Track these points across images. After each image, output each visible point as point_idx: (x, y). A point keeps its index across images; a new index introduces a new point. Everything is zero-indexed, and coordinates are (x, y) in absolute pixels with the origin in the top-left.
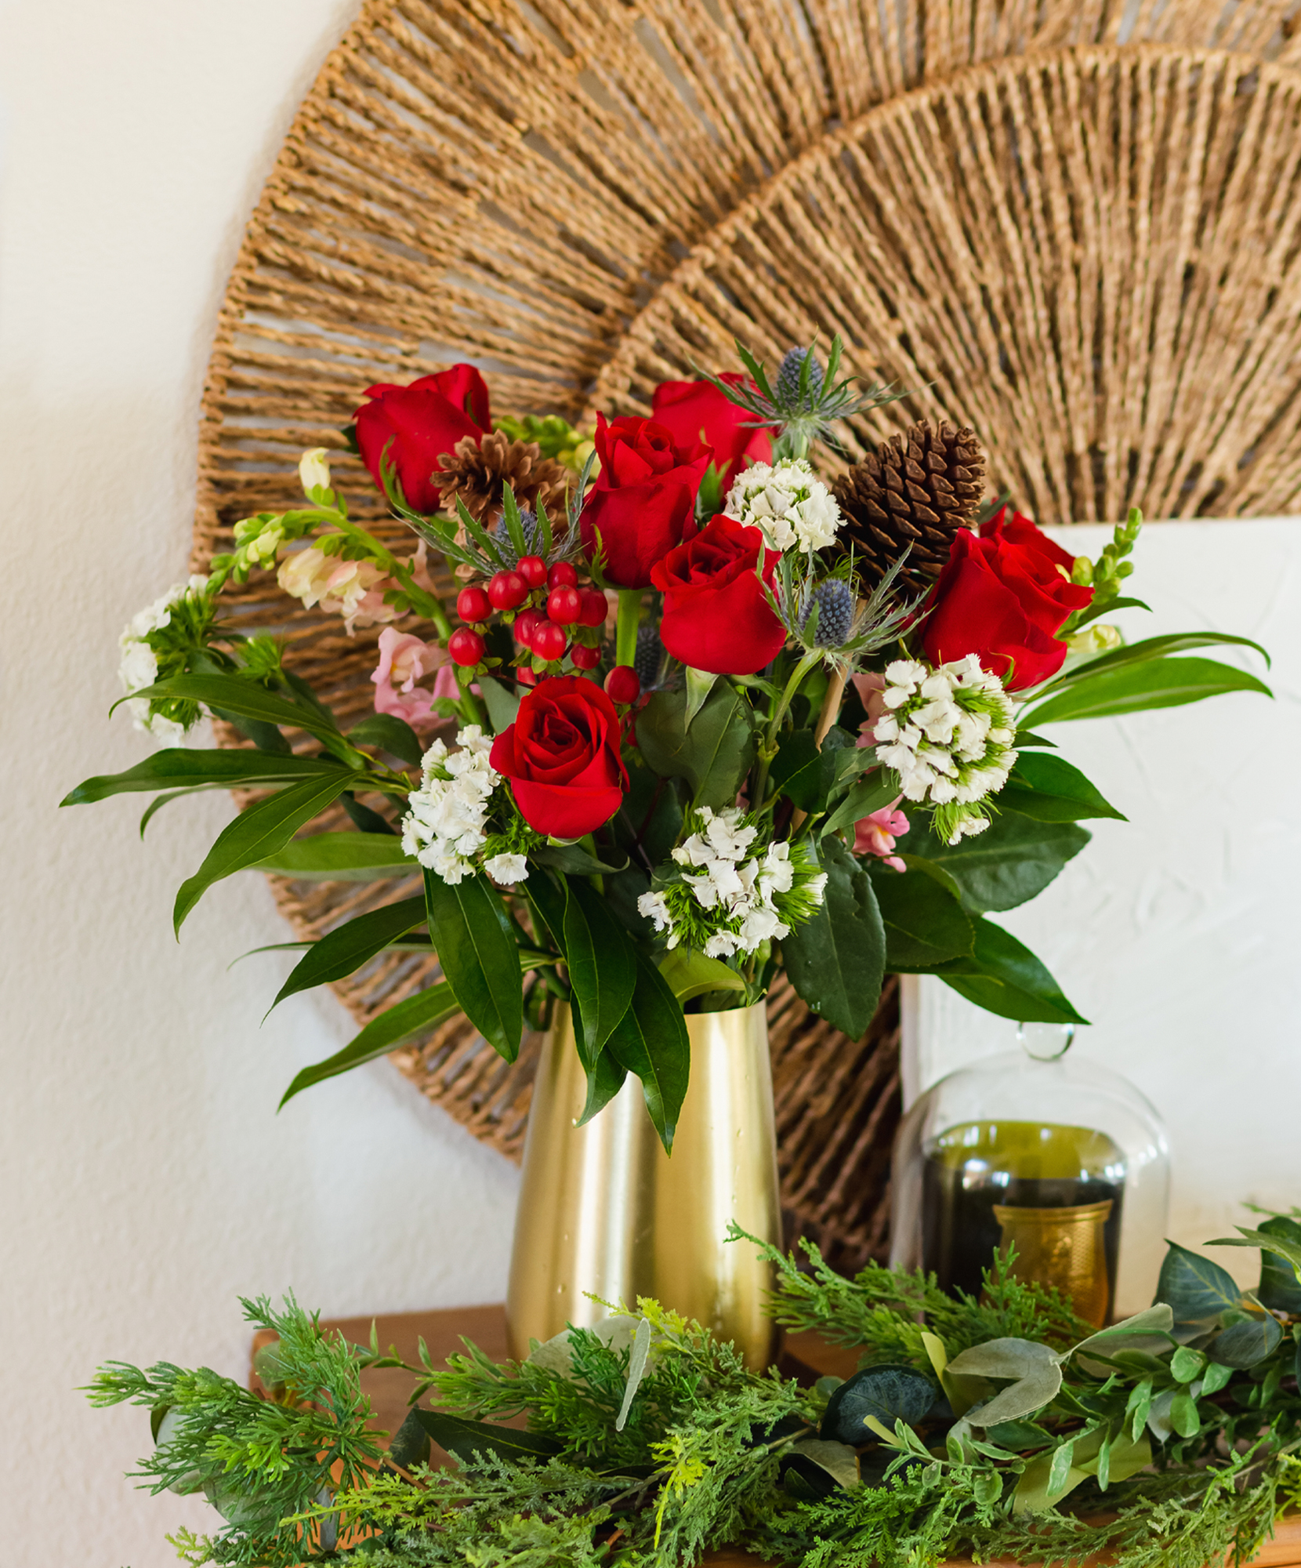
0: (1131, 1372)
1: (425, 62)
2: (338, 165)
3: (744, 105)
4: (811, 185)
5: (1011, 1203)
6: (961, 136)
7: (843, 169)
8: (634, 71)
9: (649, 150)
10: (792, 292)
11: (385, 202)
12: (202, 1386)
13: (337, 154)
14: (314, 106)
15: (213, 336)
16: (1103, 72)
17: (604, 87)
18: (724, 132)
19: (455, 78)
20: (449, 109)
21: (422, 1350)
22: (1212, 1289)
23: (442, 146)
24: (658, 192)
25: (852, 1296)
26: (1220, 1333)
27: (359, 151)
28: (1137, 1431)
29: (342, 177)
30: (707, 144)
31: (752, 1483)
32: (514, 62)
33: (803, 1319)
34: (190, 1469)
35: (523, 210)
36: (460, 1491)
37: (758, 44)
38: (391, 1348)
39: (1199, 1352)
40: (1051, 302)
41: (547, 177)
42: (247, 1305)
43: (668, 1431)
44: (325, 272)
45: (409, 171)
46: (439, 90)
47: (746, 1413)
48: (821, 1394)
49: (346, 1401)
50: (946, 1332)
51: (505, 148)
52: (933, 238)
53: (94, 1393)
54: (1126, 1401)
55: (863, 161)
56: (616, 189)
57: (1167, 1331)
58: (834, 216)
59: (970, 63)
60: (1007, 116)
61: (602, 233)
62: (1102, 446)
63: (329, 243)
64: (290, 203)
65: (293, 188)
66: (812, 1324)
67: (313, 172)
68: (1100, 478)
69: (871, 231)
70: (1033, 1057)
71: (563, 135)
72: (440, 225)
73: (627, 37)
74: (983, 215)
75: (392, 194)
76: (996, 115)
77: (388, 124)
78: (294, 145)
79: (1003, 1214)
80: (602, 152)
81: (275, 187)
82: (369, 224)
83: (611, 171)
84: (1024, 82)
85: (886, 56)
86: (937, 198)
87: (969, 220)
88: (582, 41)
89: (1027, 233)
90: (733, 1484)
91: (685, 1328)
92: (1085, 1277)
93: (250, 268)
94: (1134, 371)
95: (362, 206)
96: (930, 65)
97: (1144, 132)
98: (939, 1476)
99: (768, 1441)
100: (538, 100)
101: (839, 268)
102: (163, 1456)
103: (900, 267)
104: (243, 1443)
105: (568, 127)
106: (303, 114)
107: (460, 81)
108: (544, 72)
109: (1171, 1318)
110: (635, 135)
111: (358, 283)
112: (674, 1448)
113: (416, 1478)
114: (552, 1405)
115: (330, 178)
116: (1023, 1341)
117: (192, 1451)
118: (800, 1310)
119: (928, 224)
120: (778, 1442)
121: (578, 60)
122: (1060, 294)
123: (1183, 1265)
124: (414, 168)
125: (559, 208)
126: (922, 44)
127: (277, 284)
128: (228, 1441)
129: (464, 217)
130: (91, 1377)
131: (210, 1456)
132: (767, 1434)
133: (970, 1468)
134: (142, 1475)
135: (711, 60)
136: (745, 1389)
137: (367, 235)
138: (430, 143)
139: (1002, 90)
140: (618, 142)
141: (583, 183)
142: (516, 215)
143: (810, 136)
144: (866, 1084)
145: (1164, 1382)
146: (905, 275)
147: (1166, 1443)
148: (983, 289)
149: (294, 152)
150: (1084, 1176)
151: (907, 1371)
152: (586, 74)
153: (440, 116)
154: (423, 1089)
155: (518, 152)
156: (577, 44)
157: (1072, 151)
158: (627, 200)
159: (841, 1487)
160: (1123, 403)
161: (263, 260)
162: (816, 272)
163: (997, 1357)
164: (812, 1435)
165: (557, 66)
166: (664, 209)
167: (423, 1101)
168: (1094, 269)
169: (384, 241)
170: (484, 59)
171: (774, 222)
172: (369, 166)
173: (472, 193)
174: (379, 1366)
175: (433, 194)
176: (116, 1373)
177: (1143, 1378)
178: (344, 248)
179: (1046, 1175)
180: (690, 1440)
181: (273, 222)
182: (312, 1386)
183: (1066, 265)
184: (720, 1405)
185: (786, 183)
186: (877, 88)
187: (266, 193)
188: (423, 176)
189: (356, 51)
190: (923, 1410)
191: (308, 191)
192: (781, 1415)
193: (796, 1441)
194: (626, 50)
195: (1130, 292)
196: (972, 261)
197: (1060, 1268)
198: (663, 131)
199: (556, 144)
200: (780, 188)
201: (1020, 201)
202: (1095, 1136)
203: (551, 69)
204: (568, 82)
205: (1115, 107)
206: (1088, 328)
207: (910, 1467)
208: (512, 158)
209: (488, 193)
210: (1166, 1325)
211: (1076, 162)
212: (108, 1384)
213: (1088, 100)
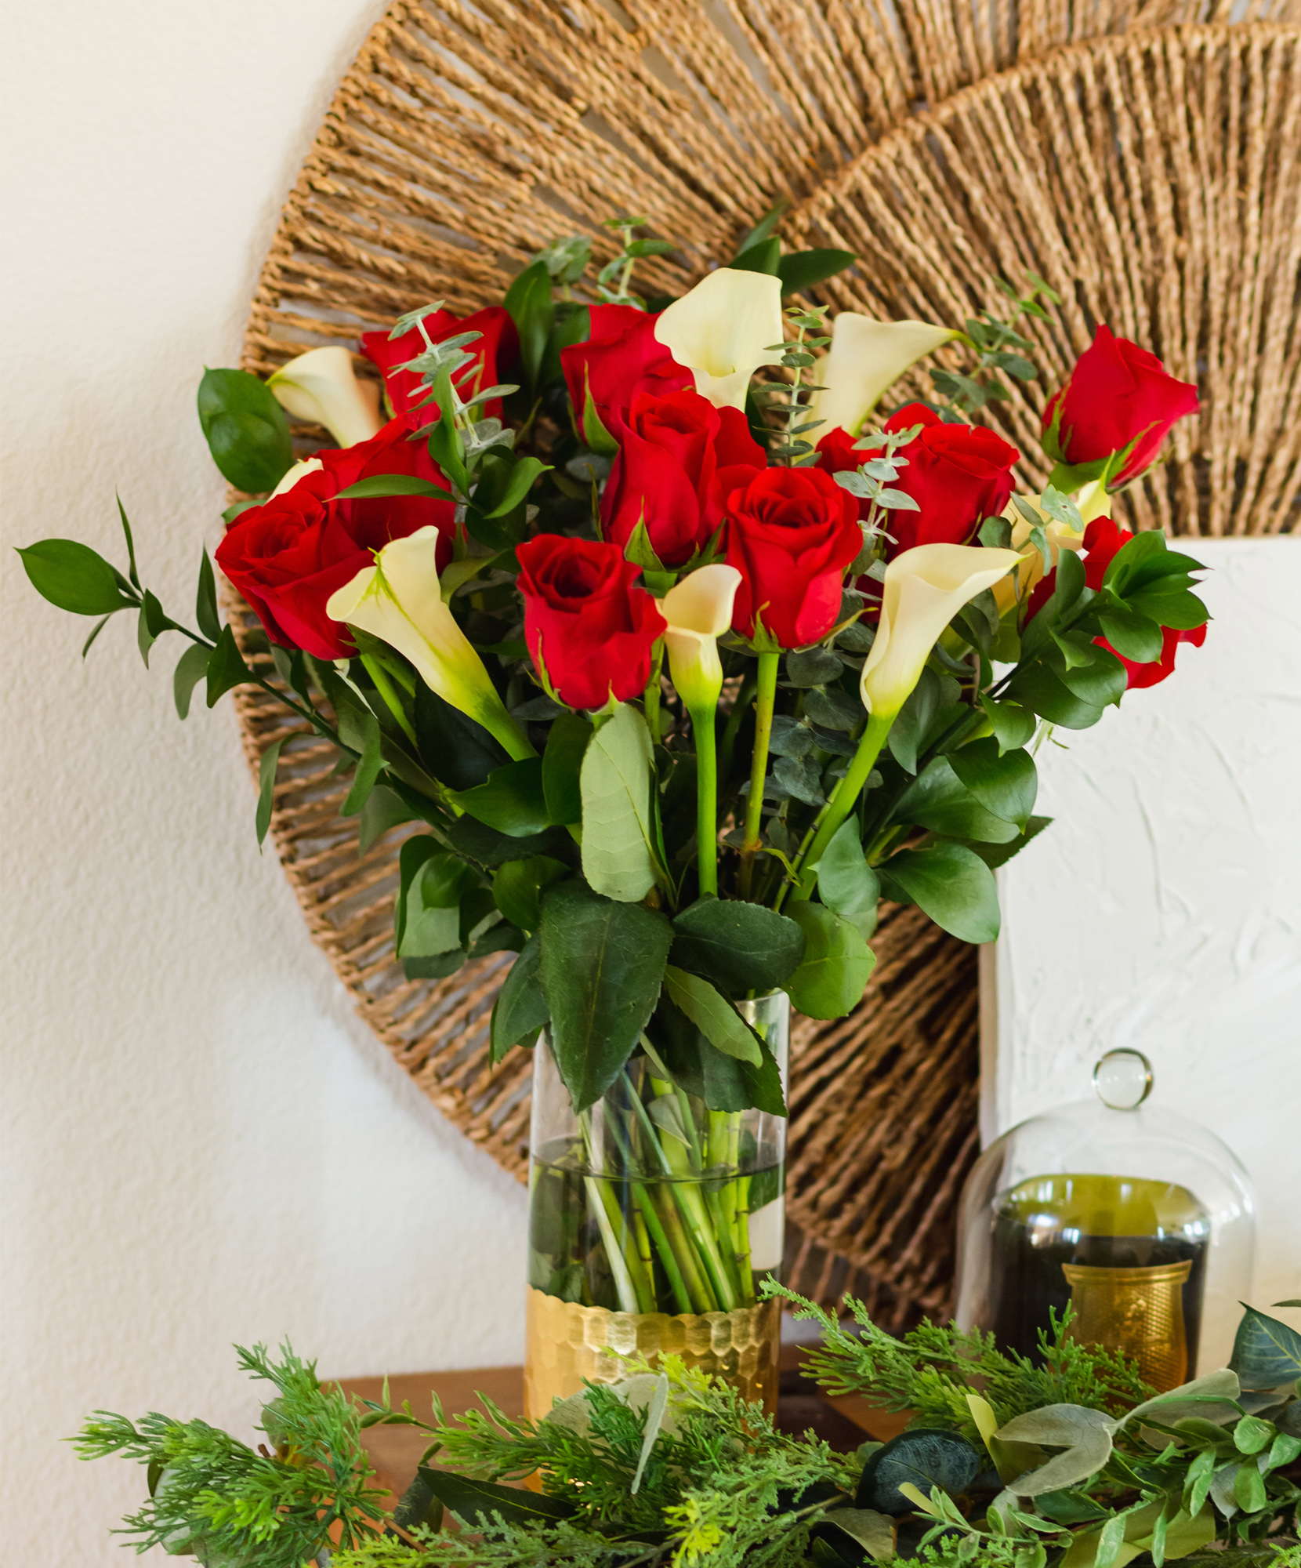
0: (1193, 1440)
1: (477, 36)
2: (380, 146)
3: (821, 85)
4: (892, 170)
5: (1081, 1262)
6: (1056, 121)
7: (927, 154)
8: (701, 47)
9: (718, 133)
10: (871, 286)
11: (431, 184)
12: (192, 1439)
13: (381, 134)
14: (356, 82)
15: (246, 327)
16: (1210, 53)
17: (670, 65)
18: (800, 113)
19: (509, 54)
20: (502, 86)
21: (436, 1406)
22: (1289, 1356)
23: (493, 125)
24: (727, 177)
25: (900, 1357)
26: (1294, 1402)
27: (404, 130)
28: (1196, 1504)
29: (386, 158)
30: (781, 127)
31: (779, 1552)
32: (572, 37)
33: (846, 1381)
34: (178, 1527)
35: (581, 196)
36: (462, 1554)
37: (836, 19)
38: (405, 1403)
39: (1267, 1422)
40: (1153, 300)
41: (607, 160)
42: (243, 1353)
43: (684, 1494)
44: (365, 258)
45: (457, 152)
46: (491, 65)
47: (772, 1477)
48: (860, 1459)
49: (344, 1457)
50: (998, 1396)
51: (562, 129)
52: (1024, 229)
53: (81, 1444)
54: (1186, 1473)
55: (949, 146)
56: (682, 174)
57: (1234, 1399)
58: (917, 206)
59: (1069, 42)
60: (1106, 100)
61: (665, 219)
62: (1207, 455)
63: (370, 228)
64: (330, 185)
65: (333, 169)
66: (855, 1385)
67: (355, 153)
68: (1204, 490)
69: (956, 222)
70: (1109, 1106)
71: (624, 115)
72: (490, 209)
73: (695, 10)
74: (1078, 206)
75: (438, 176)
76: (1094, 99)
77: (436, 101)
78: (334, 123)
79: (1073, 1273)
80: (667, 134)
81: (314, 168)
82: (415, 207)
83: (676, 154)
84: (1124, 63)
85: (976, 35)
86: (1029, 187)
87: (1064, 210)
88: (646, 15)
89: (1126, 225)
90: (757, 1553)
91: (711, 1386)
92: (1161, 1342)
93: (286, 253)
94: (1242, 375)
95: (407, 188)
96: (1024, 44)
97: (1255, 119)
98: (977, 1549)
99: (796, 1507)
100: (597, 77)
101: (922, 261)
102: (148, 1512)
103: (987, 260)
104: (231, 1500)
105: (630, 106)
106: (343, 90)
107: (515, 57)
108: (605, 48)
109: (1238, 1385)
110: (703, 116)
111: (400, 269)
112: (689, 1513)
113: (415, 1540)
114: (565, 1465)
115: (372, 159)
116: (1079, 1407)
117: (181, 1509)
118: (842, 1371)
119: (1018, 214)
120: (808, 1510)
121: (641, 36)
122: (1162, 291)
123: (1259, 1329)
124: (463, 149)
125: (620, 193)
126: (1016, 22)
127: (314, 271)
128: (217, 1497)
129: (518, 201)
130: (80, 1428)
131: (200, 1512)
132: (795, 1500)
133: (1011, 1540)
134: (127, 1532)
135: (785, 36)
136: (772, 1451)
137: (414, 220)
138: (480, 122)
139: (1101, 72)
140: (686, 123)
141: (646, 167)
142: (573, 200)
143: (892, 119)
144: (945, 1135)
145: (1228, 1454)
146: (993, 269)
147: (1232, 1520)
148: (1078, 285)
149: (334, 130)
150: (1161, 1234)
151: (949, 1436)
152: (650, 49)
153: (492, 94)
154: (467, 1132)
155: (576, 132)
156: (640, 18)
157: (1176, 138)
158: (694, 185)
159: (871, 1558)
160: (1229, 409)
161: (300, 246)
162: (898, 265)
163: (1051, 1424)
164: (846, 1503)
165: (619, 41)
166: (733, 196)
167: (468, 1146)
168: (1200, 265)
169: (431, 226)
170: (539, 34)
171: (851, 210)
172: (415, 145)
173: (525, 176)
174: (388, 1422)
175: (483, 176)
176: (104, 1425)
177: (1206, 1448)
178: (386, 233)
179: (1117, 1231)
180: (708, 1504)
181: (311, 203)
182: (310, 1441)
183: (1169, 259)
184: (742, 1468)
185: (864, 169)
186: (966, 68)
187: (304, 174)
188: (474, 158)
189: (401, 23)
190: (967, 1478)
191: (349, 173)
192: (812, 1480)
193: (828, 1509)
194: (692, 25)
195: (1239, 289)
196: (1066, 254)
197: (1133, 1333)
198: (733, 111)
199: (616, 124)
200: (857, 175)
201: (1119, 191)
202: (1171, 1190)
203: (612, 44)
204: (628, 57)
205: (1224, 91)
206: (1193, 328)
207: (945, 1538)
208: (569, 139)
209: (542, 177)
210: (1233, 1392)
211: (1180, 149)
212: (95, 1435)
213: (1195, 82)
